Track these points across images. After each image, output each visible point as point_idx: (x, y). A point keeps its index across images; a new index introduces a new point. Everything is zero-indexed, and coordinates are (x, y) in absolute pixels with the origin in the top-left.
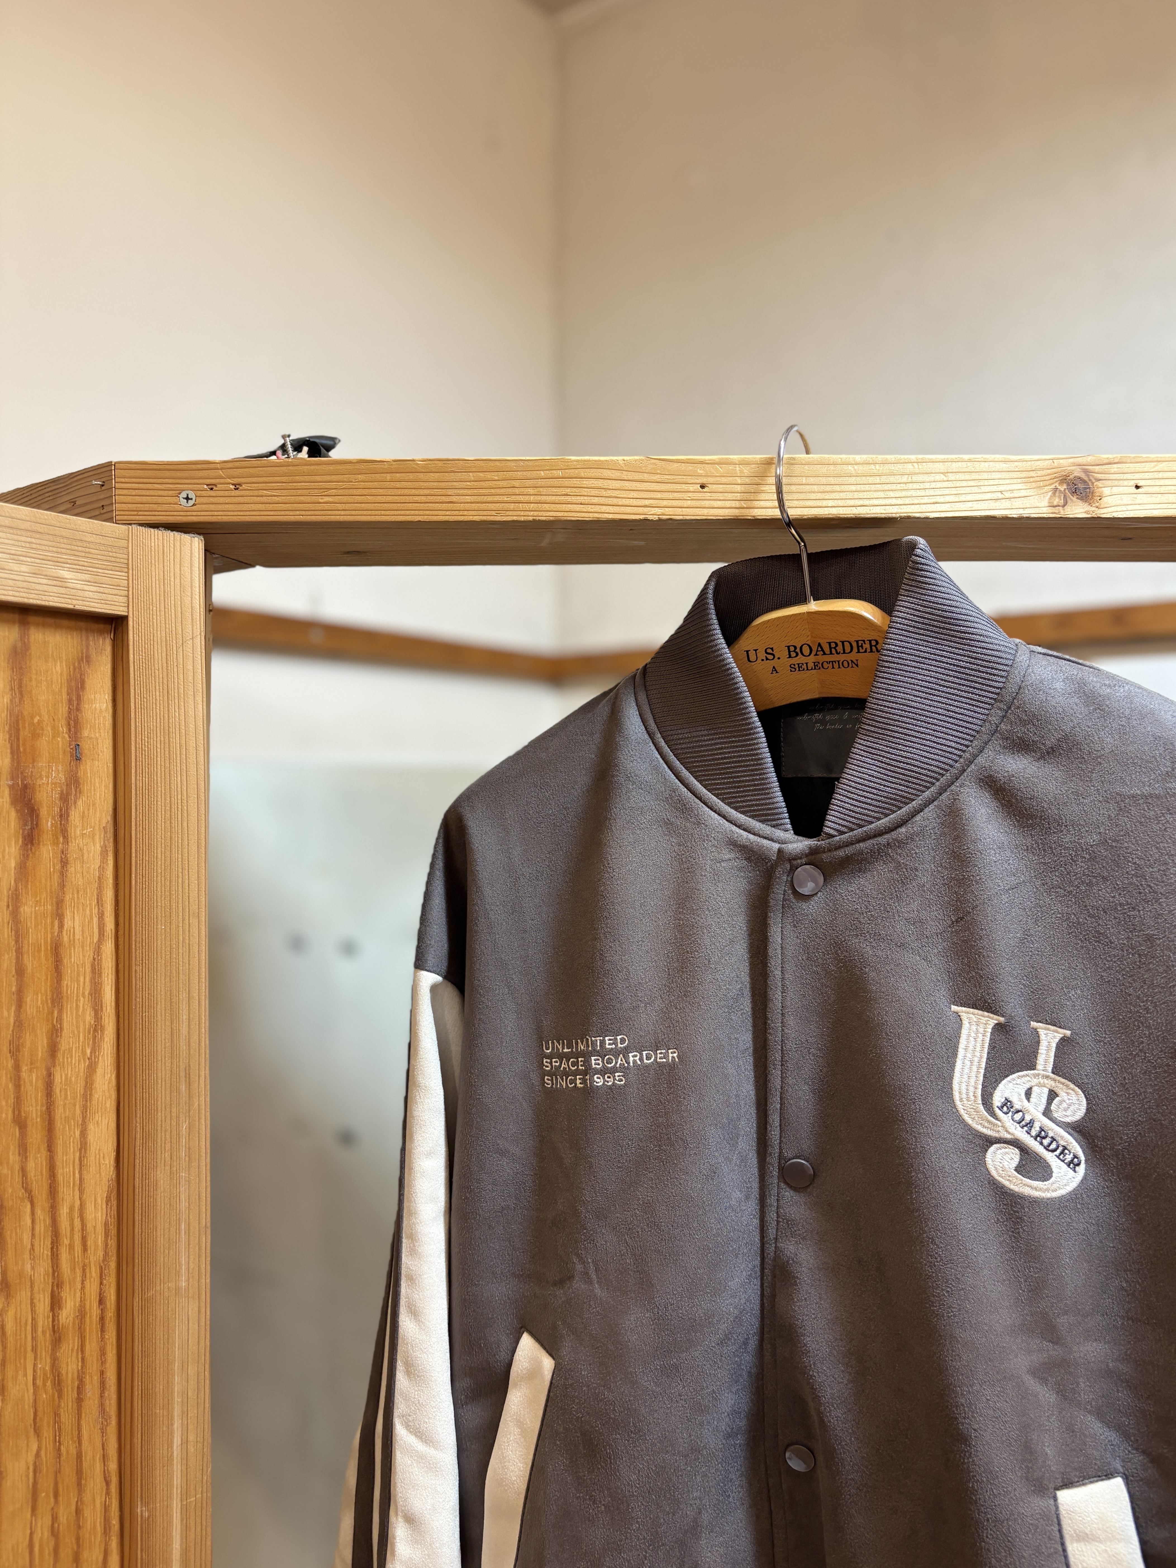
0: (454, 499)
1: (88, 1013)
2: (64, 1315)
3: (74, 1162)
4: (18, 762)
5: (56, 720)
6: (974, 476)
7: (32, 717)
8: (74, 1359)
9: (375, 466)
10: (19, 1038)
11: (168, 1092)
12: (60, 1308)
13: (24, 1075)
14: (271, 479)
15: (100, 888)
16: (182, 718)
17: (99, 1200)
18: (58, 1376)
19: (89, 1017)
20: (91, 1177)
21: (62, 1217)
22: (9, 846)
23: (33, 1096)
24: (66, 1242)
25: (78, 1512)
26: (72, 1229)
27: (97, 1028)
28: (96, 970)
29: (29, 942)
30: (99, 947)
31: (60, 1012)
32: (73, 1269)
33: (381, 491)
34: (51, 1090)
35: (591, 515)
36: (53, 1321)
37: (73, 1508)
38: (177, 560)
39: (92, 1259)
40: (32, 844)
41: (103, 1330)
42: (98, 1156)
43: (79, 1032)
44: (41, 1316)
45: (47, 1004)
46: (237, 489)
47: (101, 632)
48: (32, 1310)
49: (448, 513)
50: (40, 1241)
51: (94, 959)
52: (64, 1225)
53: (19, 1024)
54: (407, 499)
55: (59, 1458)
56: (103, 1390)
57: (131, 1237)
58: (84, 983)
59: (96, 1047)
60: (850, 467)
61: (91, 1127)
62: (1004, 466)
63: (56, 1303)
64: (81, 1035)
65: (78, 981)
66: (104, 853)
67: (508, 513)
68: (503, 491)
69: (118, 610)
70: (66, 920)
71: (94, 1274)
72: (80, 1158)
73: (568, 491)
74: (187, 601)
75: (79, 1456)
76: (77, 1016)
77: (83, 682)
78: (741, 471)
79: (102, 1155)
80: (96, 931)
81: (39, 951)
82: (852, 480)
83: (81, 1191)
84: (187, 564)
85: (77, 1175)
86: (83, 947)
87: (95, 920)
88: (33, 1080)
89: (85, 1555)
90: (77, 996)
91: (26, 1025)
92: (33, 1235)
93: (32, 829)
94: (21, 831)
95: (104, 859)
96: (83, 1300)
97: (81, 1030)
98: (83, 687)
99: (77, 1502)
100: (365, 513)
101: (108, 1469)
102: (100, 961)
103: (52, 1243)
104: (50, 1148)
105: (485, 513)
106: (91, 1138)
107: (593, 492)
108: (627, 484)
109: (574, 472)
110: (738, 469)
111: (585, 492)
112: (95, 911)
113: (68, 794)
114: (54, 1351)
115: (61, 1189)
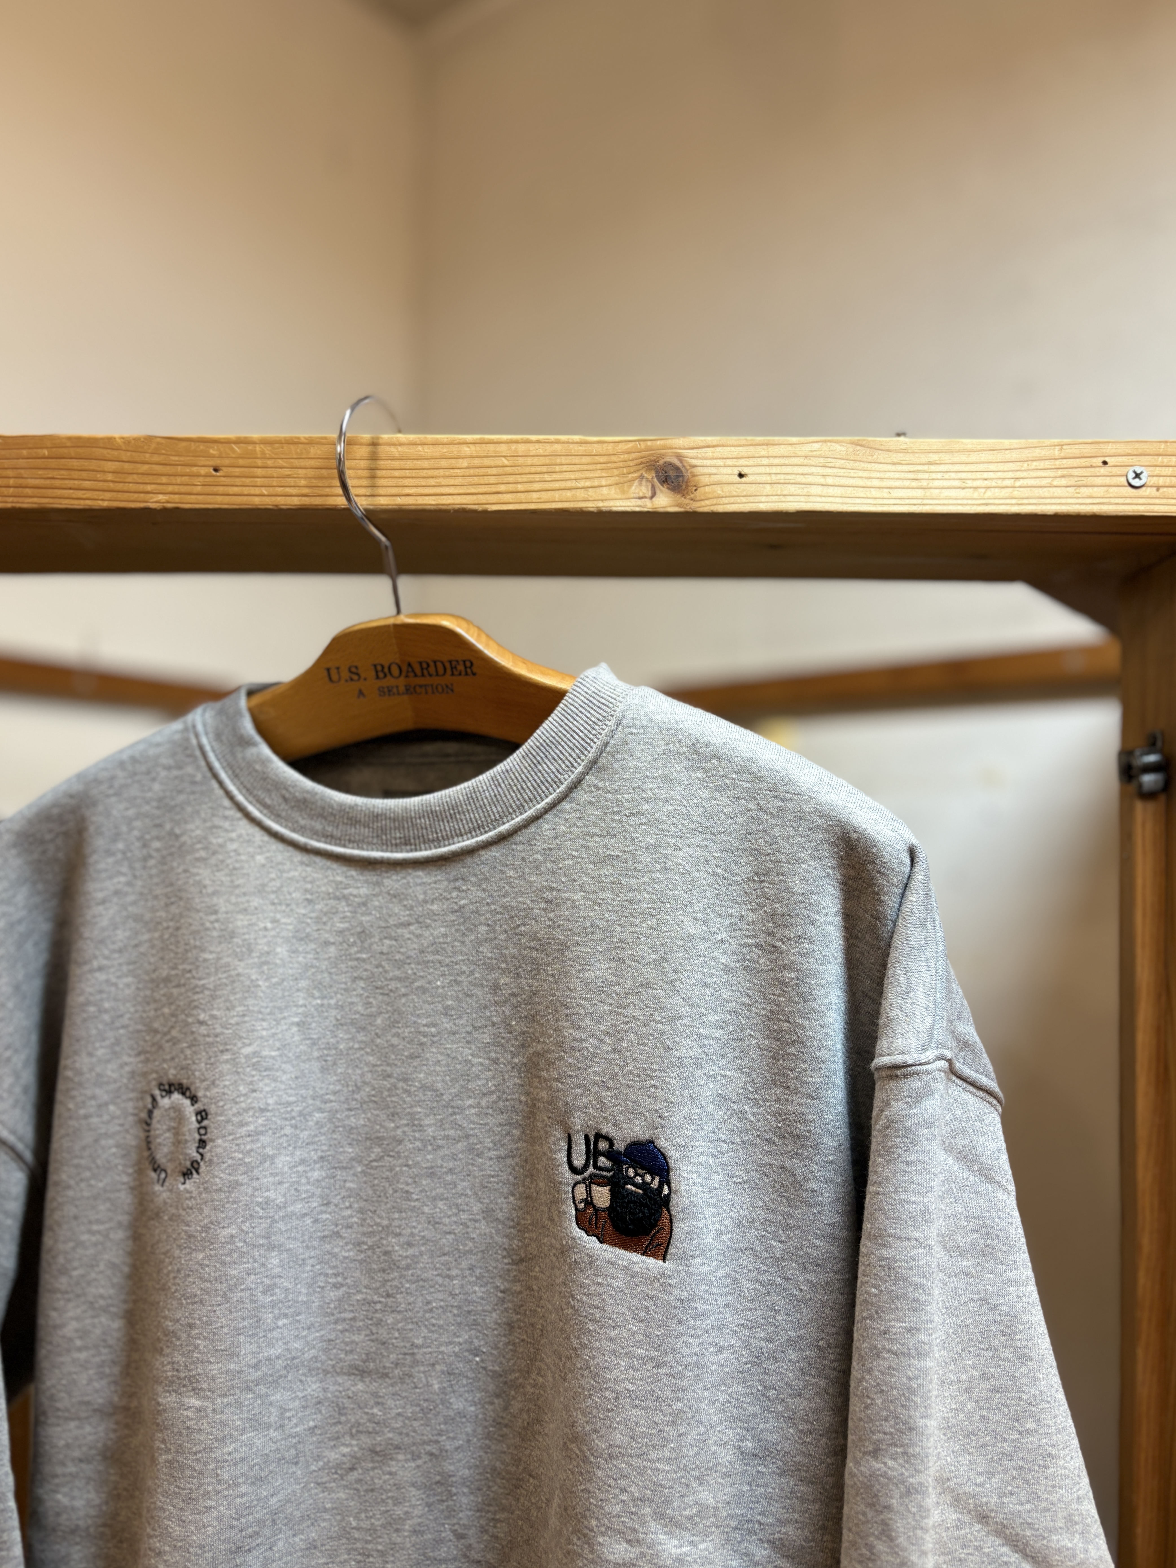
6: (547, 460)
35: (82, 502)
60: (392, 448)
62: (582, 449)
73: (55, 474)
78: (263, 452)
82: (396, 464)
107: (84, 475)
108: (126, 466)
109: (65, 451)
110: (258, 449)
111: (75, 474)
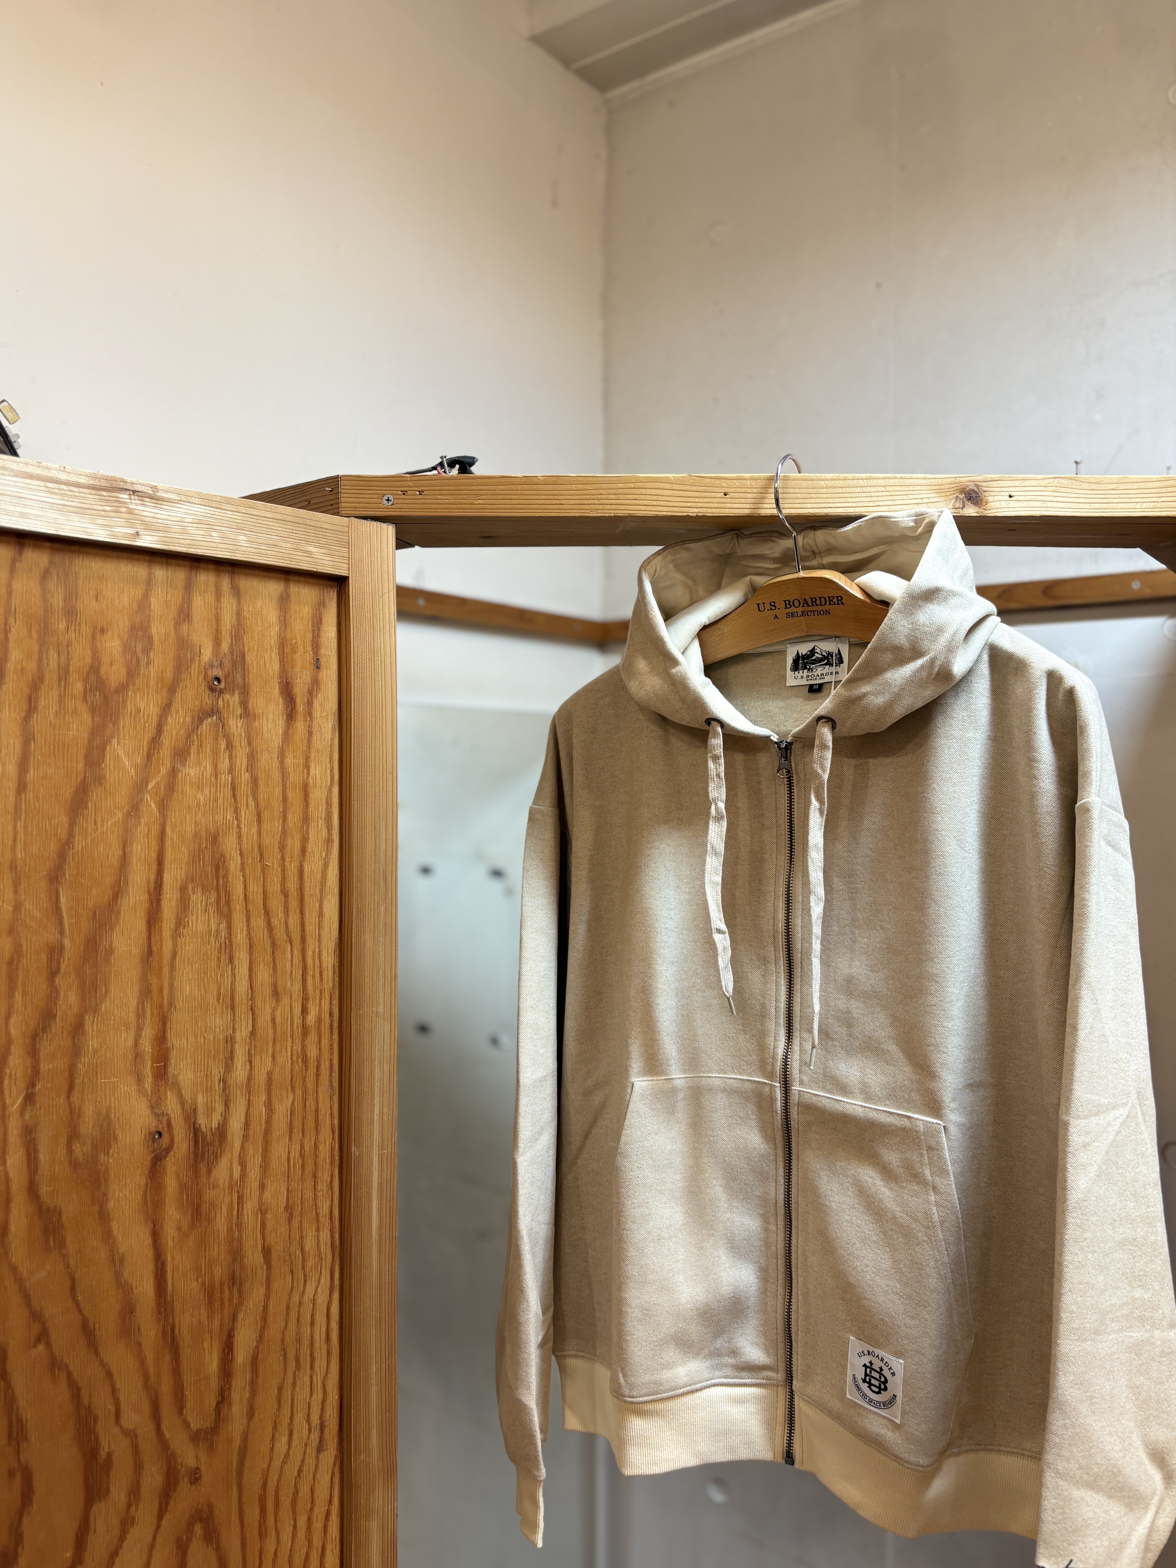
0: (563, 502)
1: (323, 830)
2: (309, 1018)
3: (315, 923)
4: (284, 668)
5: (305, 642)
6: (905, 488)
7: (291, 640)
8: (315, 1048)
9: (512, 480)
10: (284, 841)
11: (373, 885)
12: (307, 1014)
13: (287, 864)
14: (443, 488)
15: (331, 751)
16: (382, 644)
17: (330, 951)
18: (305, 1057)
19: (324, 833)
20: (325, 934)
21: (309, 956)
22: (279, 720)
23: (292, 878)
24: (311, 973)
25: (316, 1146)
26: (314, 966)
27: (329, 840)
28: (329, 804)
29: (290, 781)
30: (330, 789)
31: (308, 827)
32: (315, 991)
33: (515, 496)
34: (302, 876)
35: (651, 513)
36: (303, 1021)
37: (313, 1143)
38: (379, 541)
39: (325, 986)
40: (292, 720)
41: (331, 1032)
42: (329, 923)
43: (319, 841)
44: (296, 1017)
46: (421, 494)
47: (332, 587)
48: (291, 1012)
50: (296, 970)
51: (327, 796)
52: (310, 961)
53: (284, 832)
55: (306, 1109)
57: (349, 974)
58: (321, 811)
59: (328, 852)
61: (325, 902)
63: (304, 1011)
64: (320, 844)
65: (318, 809)
66: (333, 729)
67: (597, 511)
68: (594, 497)
69: (343, 572)
70: (311, 770)
71: (326, 997)
72: (319, 922)
73: (637, 497)
74: (385, 567)
75: (317, 1111)
76: (317, 830)
77: (321, 619)
78: (751, 484)
79: (331, 922)
80: (328, 779)
81: (296, 787)
82: (824, 491)
83: (320, 942)
84: (385, 543)
85: (317, 932)
86: (321, 788)
87: (328, 771)
88: (292, 868)
89: (320, 1174)
90: (318, 818)
91: (288, 833)
92: (292, 965)
93: (292, 710)
94: (285, 711)
95: (333, 733)
96: (320, 1012)
98: (321, 623)
99: (315, 1139)
101: (333, 1123)
102: (331, 798)
103: (303, 972)
104: (302, 913)
106: (325, 910)
108: (676, 492)
109: (641, 485)
110: (748, 483)
111: (648, 497)
112: (328, 766)
113: (312, 690)
114: (303, 1041)
115: (308, 939)
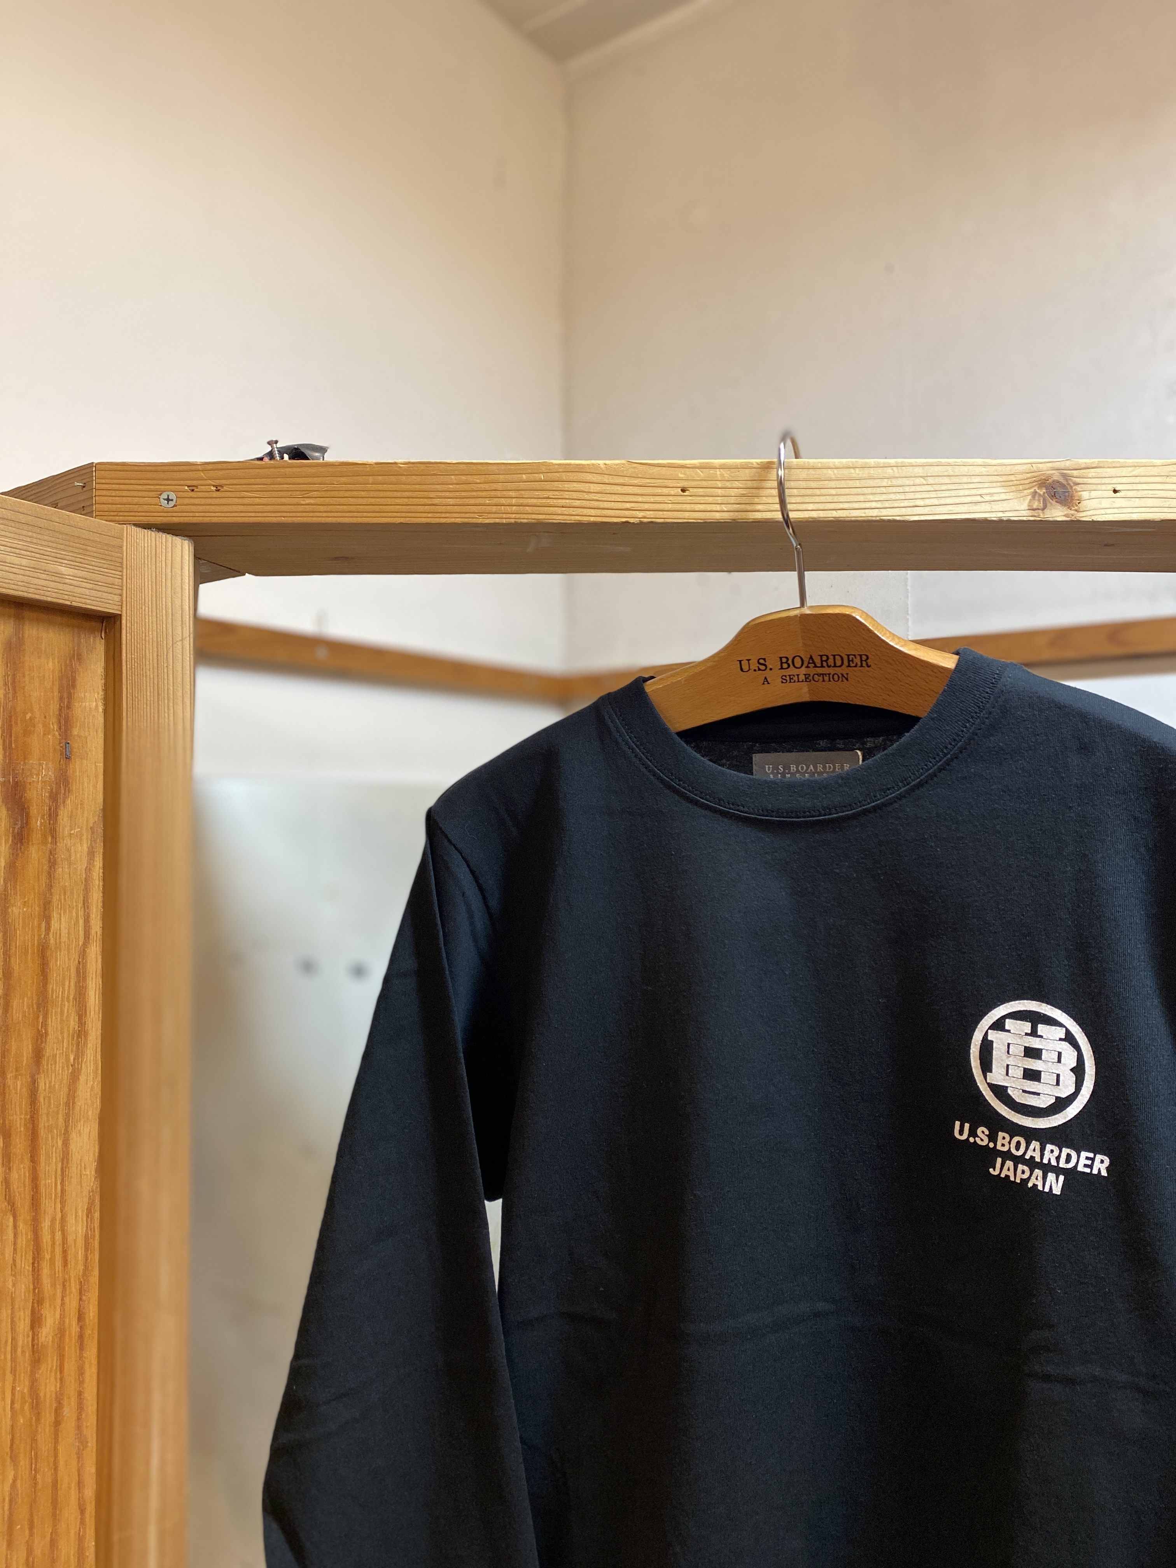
0: (437, 501)
1: (72, 1018)
2: (44, 1334)
3: (56, 1173)
4: (10, 759)
5: (47, 717)
6: (954, 480)
7: (24, 714)
8: (52, 1379)
9: (357, 469)
12: (40, 1326)
13: (9, 1082)
14: (253, 481)
15: (85, 890)
17: (80, 1213)
18: (37, 1399)
19: (73, 1023)
20: (72, 1188)
21: (44, 1231)
23: (18, 1104)
24: (48, 1257)
25: (53, 1543)
26: (54, 1243)
27: (80, 1034)
28: (80, 975)
29: (16, 944)
30: (84, 950)
31: (45, 1017)
32: (54, 1285)
33: (362, 493)
34: (36, 1098)
35: (572, 518)
36: (33, 1340)
37: (48, 1538)
38: (169, 562)
39: (73, 1274)
40: (22, 843)
41: (82, 1348)
42: (79, 1167)
43: (63, 1038)
44: (21, 1334)
45: (33, 1008)
46: (218, 490)
47: (93, 631)
48: (12, 1329)
49: (430, 515)
50: (22, 1256)
51: (79, 962)
52: (46, 1238)
54: (389, 501)
55: (35, 1487)
56: (80, 1412)
58: (69, 987)
59: (79, 1054)
60: (830, 471)
61: (73, 1135)
62: (983, 470)
63: (36, 1321)
64: (65, 1041)
65: (63, 985)
67: (490, 516)
68: (484, 494)
69: (112, 608)
70: (52, 922)
71: (74, 1290)
72: (62, 1168)
73: (550, 494)
74: (178, 602)
75: (55, 1484)
76: (62, 1021)
77: (74, 680)
78: (722, 475)
79: (83, 1165)
80: (82, 933)
81: (27, 953)
82: (833, 484)
83: (63, 1203)
84: (178, 566)
85: (59, 1187)
86: (68, 950)
87: (81, 922)
88: (17, 1088)
90: (63, 1000)
91: (12, 1030)
92: (15, 1250)
93: (22, 827)
94: (11, 829)
95: (90, 859)
96: (62, 1317)
97: (65, 1035)
98: (73, 686)
99: (51, 1534)
100: (347, 514)
101: (82, 1498)
102: (84, 965)
103: (34, 1258)
104: (34, 1159)
105: (467, 515)
106: (73, 1147)
107: (575, 495)
108: (608, 487)
109: (556, 476)
110: (718, 473)
111: (566, 495)
112: (81, 913)
113: (57, 793)
114: (33, 1372)
115: (43, 1201)
